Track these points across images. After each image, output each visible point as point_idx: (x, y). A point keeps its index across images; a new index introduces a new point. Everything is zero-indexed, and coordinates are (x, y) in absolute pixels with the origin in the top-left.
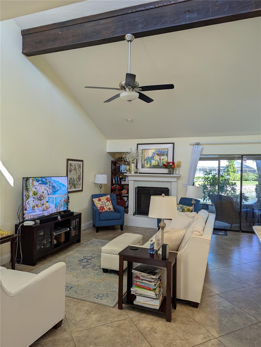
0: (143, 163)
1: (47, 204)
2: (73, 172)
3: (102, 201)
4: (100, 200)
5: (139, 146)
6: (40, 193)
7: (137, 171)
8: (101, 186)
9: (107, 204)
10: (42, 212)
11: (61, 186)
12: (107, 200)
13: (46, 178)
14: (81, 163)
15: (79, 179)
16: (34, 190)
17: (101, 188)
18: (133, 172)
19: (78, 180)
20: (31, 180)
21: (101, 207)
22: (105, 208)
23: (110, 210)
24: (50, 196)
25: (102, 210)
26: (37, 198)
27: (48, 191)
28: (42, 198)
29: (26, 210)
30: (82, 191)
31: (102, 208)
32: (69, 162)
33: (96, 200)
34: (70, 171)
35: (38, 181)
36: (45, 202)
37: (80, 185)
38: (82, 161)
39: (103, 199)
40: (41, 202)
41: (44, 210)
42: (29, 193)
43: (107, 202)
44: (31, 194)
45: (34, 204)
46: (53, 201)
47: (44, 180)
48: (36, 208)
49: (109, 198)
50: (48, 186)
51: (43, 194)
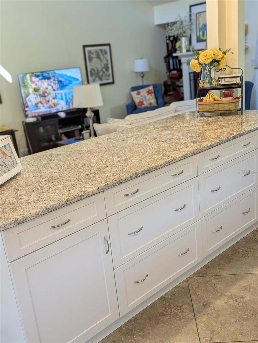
0: (198, 34)
1: (54, 101)
2: (95, 60)
3: (142, 94)
4: (139, 93)
5: (192, 8)
6: (42, 89)
7: (189, 48)
8: (142, 75)
9: (148, 98)
10: (48, 110)
11: (72, 80)
12: (149, 93)
13: (48, 72)
14: (107, 48)
15: (107, 68)
16: (34, 86)
17: (143, 77)
18: (184, 51)
19: (104, 70)
20: (28, 76)
21: (140, 102)
22: (145, 103)
23: (152, 105)
24: (56, 92)
25: (141, 105)
26: (40, 95)
27: (52, 87)
28: (46, 94)
29: (27, 107)
30: (113, 83)
31: (140, 104)
32: (87, 49)
33: (134, 93)
34: (90, 60)
35: (37, 76)
36: (51, 99)
37: (109, 76)
38: (109, 45)
39: (143, 92)
40: (45, 100)
41: (51, 107)
42: (28, 90)
43: (148, 94)
44: (31, 91)
45: (37, 101)
46: (62, 96)
47: (45, 74)
48: (40, 105)
49: (151, 90)
50: (52, 80)
51: (46, 90)
